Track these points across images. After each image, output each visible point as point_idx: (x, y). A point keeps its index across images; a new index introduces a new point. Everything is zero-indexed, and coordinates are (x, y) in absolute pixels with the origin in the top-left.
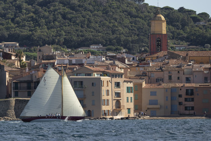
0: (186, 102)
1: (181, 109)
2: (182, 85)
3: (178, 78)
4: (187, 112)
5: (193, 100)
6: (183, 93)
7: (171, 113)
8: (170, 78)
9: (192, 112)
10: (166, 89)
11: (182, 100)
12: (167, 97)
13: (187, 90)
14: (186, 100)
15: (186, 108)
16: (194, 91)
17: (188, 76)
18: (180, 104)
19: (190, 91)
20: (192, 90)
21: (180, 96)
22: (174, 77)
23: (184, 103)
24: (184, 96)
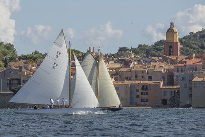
0: (142, 96)
1: (138, 101)
2: (139, 82)
3: (143, 77)
4: (143, 103)
5: (147, 94)
6: (140, 88)
7: (130, 104)
8: (136, 76)
9: (146, 103)
10: (127, 86)
11: (139, 93)
12: (127, 92)
13: (143, 86)
14: (142, 94)
15: (142, 100)
16: (148, 87)
17: (150, 75)
18: (138, 96)
19: (145, 87)
20: (147, 86)
21: (137, 91)
22: (139, 76)
23: (140, 96)
24: (140, 91)
